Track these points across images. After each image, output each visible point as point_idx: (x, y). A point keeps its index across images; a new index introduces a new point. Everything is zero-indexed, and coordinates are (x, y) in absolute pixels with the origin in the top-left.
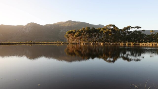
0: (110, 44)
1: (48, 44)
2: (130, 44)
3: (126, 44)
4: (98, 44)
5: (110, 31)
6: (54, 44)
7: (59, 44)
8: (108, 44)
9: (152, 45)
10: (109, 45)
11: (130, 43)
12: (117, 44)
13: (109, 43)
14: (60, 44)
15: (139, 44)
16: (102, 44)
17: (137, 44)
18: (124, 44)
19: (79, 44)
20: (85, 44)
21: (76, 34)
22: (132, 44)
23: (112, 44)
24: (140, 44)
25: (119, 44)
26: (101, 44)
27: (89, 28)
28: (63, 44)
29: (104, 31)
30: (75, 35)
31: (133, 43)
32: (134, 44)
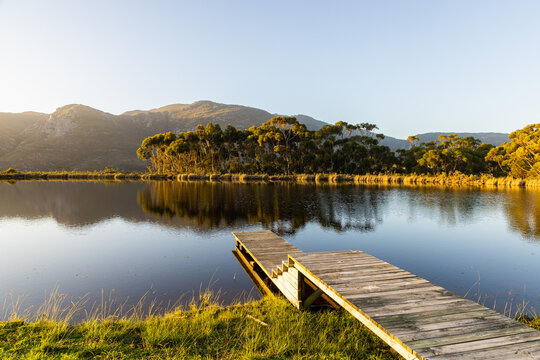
0: (266, 179)
1: (70, 177)
2: (326, 180)
3: (314, 179)
4: (230, 179)
5: (277, 136)
6: (90, 177)
7: (108, 177)
8: (260, 179)
9: (389, 181)
10: (263, 182)
11: (325, 175)
12: (287, 179)
13: (264, 176)
14: (112, 177)
15: (353, 180)
16: (242, 177)
17: (348, 180)
18: (308, 179)
19: (171, 178)
20: (192, 178)
21: (173, 146)
22: (330, 177)
23: (273, 179)
24: (357, 177)
25: (295, 179)
26: (238, 179)
27: (217, 128)
28: (119, 177)
29: (260, 137)
30: (169, 148)
31: (335, 175)
32: (339, 180)
